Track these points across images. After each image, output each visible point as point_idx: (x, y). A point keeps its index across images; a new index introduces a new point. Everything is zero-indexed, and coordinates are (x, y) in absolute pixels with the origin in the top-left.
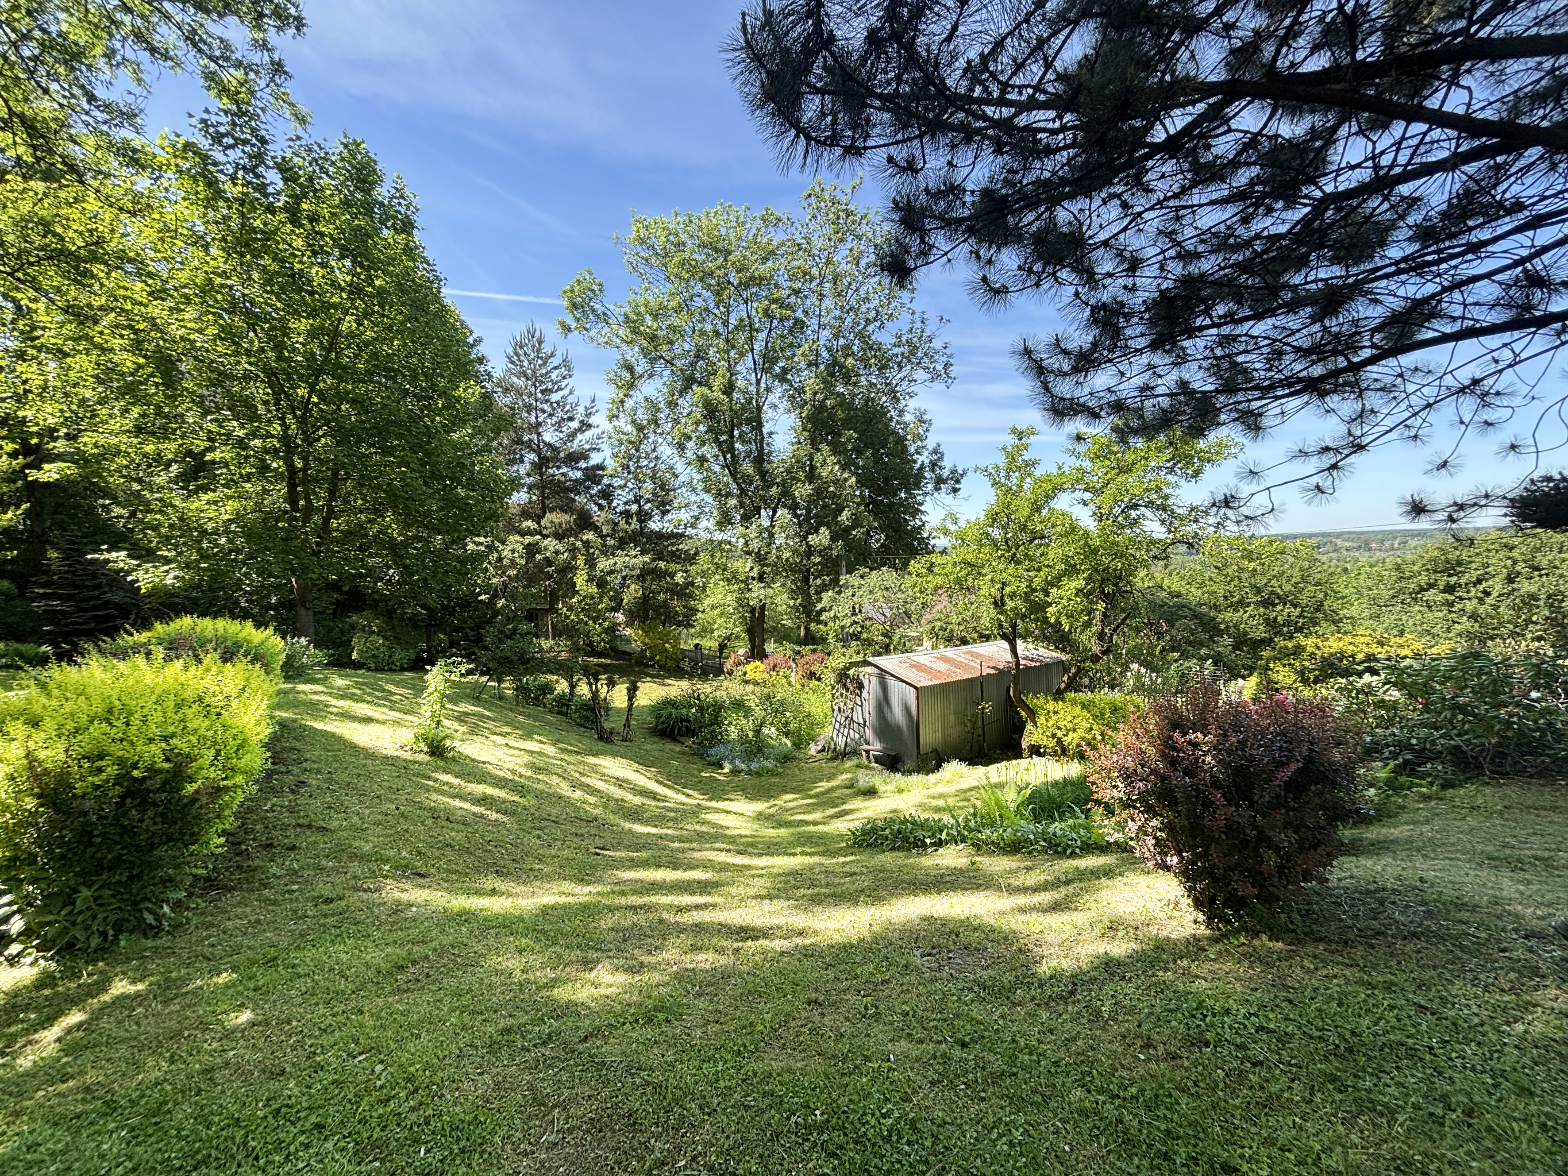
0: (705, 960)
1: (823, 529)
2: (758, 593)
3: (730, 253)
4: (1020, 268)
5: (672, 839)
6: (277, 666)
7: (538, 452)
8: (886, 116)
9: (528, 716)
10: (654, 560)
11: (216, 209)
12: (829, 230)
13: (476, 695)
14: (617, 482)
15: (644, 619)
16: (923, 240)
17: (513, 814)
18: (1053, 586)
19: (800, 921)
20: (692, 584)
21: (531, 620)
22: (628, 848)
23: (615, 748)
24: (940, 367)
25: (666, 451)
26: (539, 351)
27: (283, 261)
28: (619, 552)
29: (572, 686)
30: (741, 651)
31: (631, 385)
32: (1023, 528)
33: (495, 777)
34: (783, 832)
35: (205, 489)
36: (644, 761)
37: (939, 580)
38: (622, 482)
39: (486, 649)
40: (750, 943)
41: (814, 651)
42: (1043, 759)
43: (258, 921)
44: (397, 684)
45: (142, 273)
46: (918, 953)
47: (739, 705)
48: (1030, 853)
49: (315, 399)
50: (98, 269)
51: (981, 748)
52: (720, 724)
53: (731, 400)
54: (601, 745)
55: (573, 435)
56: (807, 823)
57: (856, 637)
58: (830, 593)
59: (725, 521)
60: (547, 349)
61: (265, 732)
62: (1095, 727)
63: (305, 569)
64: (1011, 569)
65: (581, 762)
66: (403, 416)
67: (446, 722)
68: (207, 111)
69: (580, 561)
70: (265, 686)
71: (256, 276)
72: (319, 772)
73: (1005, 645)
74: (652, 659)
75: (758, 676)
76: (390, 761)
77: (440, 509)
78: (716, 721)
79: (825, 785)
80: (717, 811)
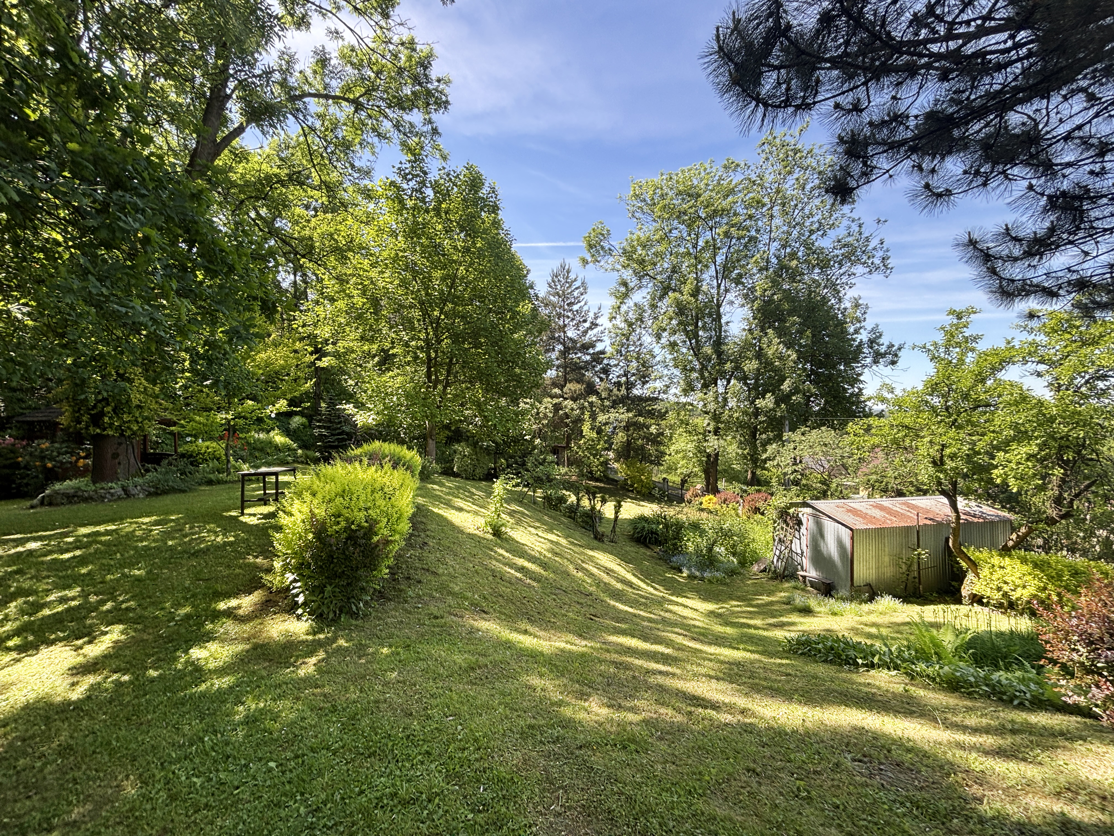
0: (667, 713)
1: (768, 395)
2: (713, 443)
3: (700, 196)
4: (965, 172)
5: (643, 619)
6: (417, 473)
7: (564, 344)
8: (835, 73)
9: (551, 517)
10: (636, 416)
11: (402, 215)
12: (779, 167)
13: (519, 499)
14: (613, 362)
15: (627, 457)
16: (865, 164)
17: (539, 581)
18: (999, 450)
19: (742, 702)
20: (662, 434)
21: (554, 454)
22: (612, 619)
23: (604, 546)
24: (877, 261)
25: (648, 339)
26: (567, 277)
27: (431, 239)
28: (612, 410)
29: (579, 500)
30: (699, 486)
31: (626, 295)
32: (966, 397)
33: (530, 555)
34: (729, 630)
35: (388, 370)
36: (625, 559)
37: (876, 440)
38: (616, 362)
39: (527, 470)
40: (700, 710)
41: (759, 491)
42: (986, 609)
43: (402, 622)
44: (477, 489)
45: (369, 254)
46: (849, 757)
47: (695, 526)
48: (969, 694)
49: (443, 317)
50: (350, 254)
51: (916, 589)
52: (681, 540)
53: (697, 300)
54: (596, 543)
55: (585, 332)
56: (749, 626)
57: (796, 483)
58: (774, 446)
59: (689, 389)
60: (572, 276)
61: (410, 511)
62: (1050, 586)
63: (433, 416)
64: (952, 432)
65: (582, 553)
66: (488, 325)
67: (503, 516)
68: (401, 163)
69: (587, 416)
70: (412, 484)
71: (418, 249)
72: (434, 538)
73: (945, 500)
74: (632, 486)
75: (711, 507)
76: (471, 536)
77: (506, 381)
78: (678, 536)
79: (766, 599)
80: (677, 604)
